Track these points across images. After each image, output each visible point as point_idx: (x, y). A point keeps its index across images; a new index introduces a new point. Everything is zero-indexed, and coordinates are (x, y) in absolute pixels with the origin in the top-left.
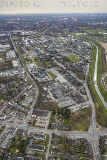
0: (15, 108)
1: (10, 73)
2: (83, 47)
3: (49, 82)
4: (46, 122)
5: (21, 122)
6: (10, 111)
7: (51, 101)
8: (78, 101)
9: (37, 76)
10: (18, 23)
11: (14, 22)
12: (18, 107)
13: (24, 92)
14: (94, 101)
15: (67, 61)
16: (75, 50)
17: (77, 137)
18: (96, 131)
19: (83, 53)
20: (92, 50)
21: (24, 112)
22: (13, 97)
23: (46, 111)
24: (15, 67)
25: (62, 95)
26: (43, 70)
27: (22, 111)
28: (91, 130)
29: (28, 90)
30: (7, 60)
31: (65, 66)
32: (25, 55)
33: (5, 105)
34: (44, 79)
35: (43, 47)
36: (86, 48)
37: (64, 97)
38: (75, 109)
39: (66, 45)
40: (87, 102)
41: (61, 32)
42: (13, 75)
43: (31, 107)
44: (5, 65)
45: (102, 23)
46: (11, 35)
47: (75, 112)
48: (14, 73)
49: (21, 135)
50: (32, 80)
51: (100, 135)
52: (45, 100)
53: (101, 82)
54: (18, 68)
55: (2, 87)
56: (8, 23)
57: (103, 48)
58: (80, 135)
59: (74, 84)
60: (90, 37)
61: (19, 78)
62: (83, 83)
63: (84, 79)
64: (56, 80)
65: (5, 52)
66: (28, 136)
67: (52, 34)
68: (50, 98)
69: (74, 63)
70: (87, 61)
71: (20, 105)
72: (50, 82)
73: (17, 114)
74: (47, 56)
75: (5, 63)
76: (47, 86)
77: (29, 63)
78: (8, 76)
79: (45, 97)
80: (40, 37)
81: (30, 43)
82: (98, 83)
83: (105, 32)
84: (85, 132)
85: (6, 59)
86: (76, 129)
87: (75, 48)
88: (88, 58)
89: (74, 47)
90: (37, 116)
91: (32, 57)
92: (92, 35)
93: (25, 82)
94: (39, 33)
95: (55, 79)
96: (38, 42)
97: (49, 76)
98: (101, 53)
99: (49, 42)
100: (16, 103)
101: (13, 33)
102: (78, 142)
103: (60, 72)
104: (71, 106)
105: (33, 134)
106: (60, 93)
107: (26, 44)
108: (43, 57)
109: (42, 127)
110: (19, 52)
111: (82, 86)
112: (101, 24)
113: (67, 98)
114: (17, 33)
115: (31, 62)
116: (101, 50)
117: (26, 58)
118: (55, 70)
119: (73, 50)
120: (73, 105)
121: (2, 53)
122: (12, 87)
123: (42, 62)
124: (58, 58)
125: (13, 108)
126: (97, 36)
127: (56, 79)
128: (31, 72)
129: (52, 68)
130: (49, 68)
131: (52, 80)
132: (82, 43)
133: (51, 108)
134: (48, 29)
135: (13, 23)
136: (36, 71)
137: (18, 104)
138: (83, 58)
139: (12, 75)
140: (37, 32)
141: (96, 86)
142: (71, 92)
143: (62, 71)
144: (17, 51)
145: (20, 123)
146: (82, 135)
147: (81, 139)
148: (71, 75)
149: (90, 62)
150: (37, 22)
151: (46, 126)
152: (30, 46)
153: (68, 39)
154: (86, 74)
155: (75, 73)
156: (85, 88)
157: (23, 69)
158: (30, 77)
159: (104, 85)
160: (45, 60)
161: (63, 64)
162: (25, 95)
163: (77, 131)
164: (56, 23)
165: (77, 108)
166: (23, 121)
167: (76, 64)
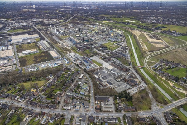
0: (75, 97)
1: (53, 64)
2: (115, 35)
3: (97, 70)
4: (111, 106)
5: (87, 109)
6: (71, 100)
7: (107, 87)
8: (132, 85)
9: (82, 65)
10: (34, 10)
11: (30, 10)
12: (78, 97)
13: (77, 81)
14: (146, 83)
15: (105, 48)
16: (109, 38)
17: (145, 116)
18: (159, 109)
19: (118, 40)
20: (125, 38)
21: (86, 100)
22: (67, 87)
23: (107, 97)
24: (55, 57)
25: (115, 81)
26: (87, 58)
27: (84, 100)
28: (154, 108)
29: (80, 79)
30: (42, 51)
31: (106, 54)
32: (60, 45)
33: (63, 96)
34: (91, 67)
35: (75, 35)
36: (119, 35)
37: (117, 82)
38: (132, 92)
39: (98, 33)
40: (141, 85)
41: (87, 20)
42: (57, 65)
43: (90, 94)
44: (42, 56)
45: (124, 11)
46: (34, 24)
47: (134, 95)
48: (57, 64)
49: (93, 121)
50: (80, 69)
51: (163, 111)
52: (100, 86)
53: (146, 66)
54: (59, 58)
55: (51, 78)
56: (23, 11)
57: (134, 35)
58: (146, 114)
59: (122, 70)
60: (118, 25)
61: (65, 69)
62: (130, 69)
63: (130, 64)
64: (103, 68)
65: (36, 43)
66: (101, 121)
67: (78, 23)
68: (106, 85)
69: (113, 50)
70: (125, 48)
71: (78, 94)
72: (99, 70)
73: (80, 103)
74: (85, 44)
75: (41, 54)
76: (97, 74)
77: (68, 53)
78: (51, 67)
79: (100, 85)
80: (66, 25)
81: (60, 32)
82: (142, 67)
83: (129, 20)
84: (150, 111)
85: (40, 50)
86: (141, 109)
87: (108, 36)
88: (124, 44)
89: (106, 35)
90: (100, 102)
91: (68, 46)
92: (119, 23)
93: (73, 71)
94: (64, 22)
95: (101, 66)
96: (67, 31)
97: (95, 64)
98: (134, 40)
99: (80, 31)
100: (74, 93)
101: (34, 22)
102: (147, 119)
103: (103, 60)
104: (128, 89)
105: (105, 118)
106: (113, 79)
107: (55, 33)
108: (81, 46)
109: (110, 112)
110: (52, 42)
111: (130, 71)
112: (122, 12)
113: (121, 83)
114: (39, 21)
115: (70, 52)
116: (133, 37)
117: (62, 48)
118: (98, 58)
119: (107, 38)
120: (129, 89)
121: (33, 44)
122: (61, 78)
123: (81, 51)
124: (96, 46)
125: (73, 98)
126: (124, 24)
127: (103, 66)
128: (75, 61)
129: (94, 56)
130: (91, 56)
131: (100, 68)
132: (113, 31)
133: (110, 93)
134: (72, 17)
135: (28, 11)
136: (80, 60)
137: (76, 93)
138: (120, 45)
139: (55, 65)
140: (61, 20)
141: (142, 70)
142: (123, 77)
143: (105, 59)
144: (49, 41)
145: (87, 111)
146: (148, 113)
147: (149, 117)
148: (116, 62)
149: (128, 49)
150: (57, 10)
151: (113, 109)
152: (60, 35)
153: (97, 27)
154: (129, 60)
155: (118, 59)
156: (133, 73)
157: (65, 59)
158: (76, 66)
159: (149, 69)
160: (83, 49)
161: (104, 52)
162: (79, 84)
163: (143, 110)
164: (78, 11)
165: (134, 91)
166: (89, 108)
167: (115, 51)
